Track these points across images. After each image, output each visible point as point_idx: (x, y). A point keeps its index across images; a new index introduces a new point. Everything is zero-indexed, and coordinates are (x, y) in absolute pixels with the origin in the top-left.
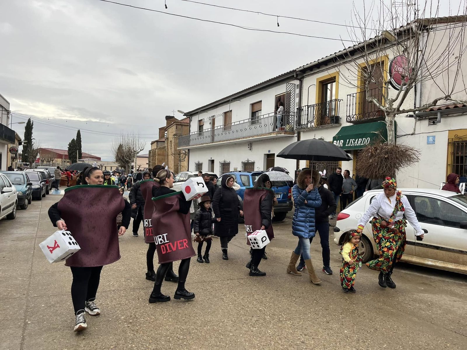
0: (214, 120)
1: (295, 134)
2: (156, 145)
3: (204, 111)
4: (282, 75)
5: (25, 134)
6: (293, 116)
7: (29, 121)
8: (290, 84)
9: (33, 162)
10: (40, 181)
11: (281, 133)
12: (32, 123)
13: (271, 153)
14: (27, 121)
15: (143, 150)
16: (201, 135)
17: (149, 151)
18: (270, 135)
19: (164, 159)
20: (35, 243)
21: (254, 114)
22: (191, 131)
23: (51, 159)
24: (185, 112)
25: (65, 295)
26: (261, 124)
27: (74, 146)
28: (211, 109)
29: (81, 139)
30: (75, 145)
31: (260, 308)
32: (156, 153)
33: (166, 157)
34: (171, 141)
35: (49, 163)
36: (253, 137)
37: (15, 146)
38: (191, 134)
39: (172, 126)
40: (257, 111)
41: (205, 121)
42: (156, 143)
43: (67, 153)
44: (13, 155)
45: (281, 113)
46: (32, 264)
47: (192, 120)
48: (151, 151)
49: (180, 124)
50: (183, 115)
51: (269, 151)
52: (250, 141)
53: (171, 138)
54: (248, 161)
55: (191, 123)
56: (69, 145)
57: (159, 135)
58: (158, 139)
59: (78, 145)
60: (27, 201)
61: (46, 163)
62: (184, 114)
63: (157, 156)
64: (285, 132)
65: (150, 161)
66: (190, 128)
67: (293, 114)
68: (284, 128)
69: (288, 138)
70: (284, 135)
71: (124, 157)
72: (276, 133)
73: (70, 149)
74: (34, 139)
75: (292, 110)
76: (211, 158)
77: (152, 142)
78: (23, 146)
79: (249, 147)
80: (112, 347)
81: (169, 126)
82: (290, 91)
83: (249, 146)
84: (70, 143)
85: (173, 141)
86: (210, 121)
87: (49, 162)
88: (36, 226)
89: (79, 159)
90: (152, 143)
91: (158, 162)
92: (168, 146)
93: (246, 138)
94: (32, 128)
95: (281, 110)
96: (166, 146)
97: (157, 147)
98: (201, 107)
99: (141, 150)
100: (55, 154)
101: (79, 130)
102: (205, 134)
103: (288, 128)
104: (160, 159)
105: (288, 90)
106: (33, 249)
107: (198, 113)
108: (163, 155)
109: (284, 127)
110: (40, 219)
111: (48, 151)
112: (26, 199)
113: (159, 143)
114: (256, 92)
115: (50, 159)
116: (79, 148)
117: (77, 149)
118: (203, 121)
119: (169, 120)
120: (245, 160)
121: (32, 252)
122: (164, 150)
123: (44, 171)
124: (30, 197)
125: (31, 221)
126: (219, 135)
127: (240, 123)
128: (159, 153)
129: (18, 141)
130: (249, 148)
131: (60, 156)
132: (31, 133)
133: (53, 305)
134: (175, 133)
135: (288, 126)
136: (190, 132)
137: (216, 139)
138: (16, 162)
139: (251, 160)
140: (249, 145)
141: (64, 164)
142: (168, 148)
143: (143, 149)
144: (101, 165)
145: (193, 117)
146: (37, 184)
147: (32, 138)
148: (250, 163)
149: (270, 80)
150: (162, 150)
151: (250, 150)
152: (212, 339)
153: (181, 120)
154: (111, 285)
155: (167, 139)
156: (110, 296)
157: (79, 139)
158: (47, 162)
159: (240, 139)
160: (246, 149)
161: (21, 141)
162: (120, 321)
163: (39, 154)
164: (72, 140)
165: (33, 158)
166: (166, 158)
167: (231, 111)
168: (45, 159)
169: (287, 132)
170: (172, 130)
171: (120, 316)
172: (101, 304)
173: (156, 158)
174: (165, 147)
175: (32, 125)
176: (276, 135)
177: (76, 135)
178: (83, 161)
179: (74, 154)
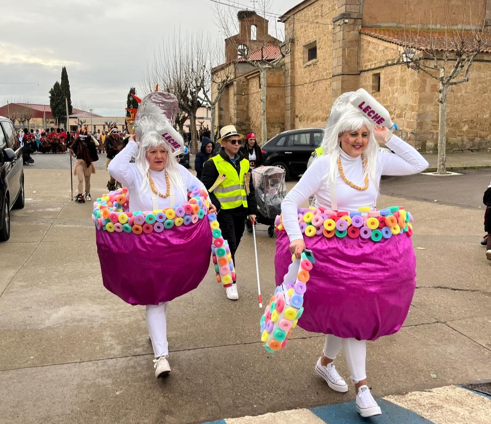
19: (281, 97)
27: (58, 94)
30: (61, 93)
33: (288, 91)
43: (50, 110)
56: (50, 92)
59: (65, 92)
73: (52, 100)
84: (52, 89)
89: (69, 114)
92: (292, 62)
96: (287, 61)
101: (65, 68)
108: (282, 86)
119: (246, 21)
122: (281, 73)
128: (270, 81)
131: (39, 114)
141: (46, 125)
142: (293, 69)
144: (107, 123)
150: (277, 73)
157: (65, 82)
164: (54, 84)
174: (284, 65)
177: (61, 77)
178: (76, 118)
179: (60, 107)
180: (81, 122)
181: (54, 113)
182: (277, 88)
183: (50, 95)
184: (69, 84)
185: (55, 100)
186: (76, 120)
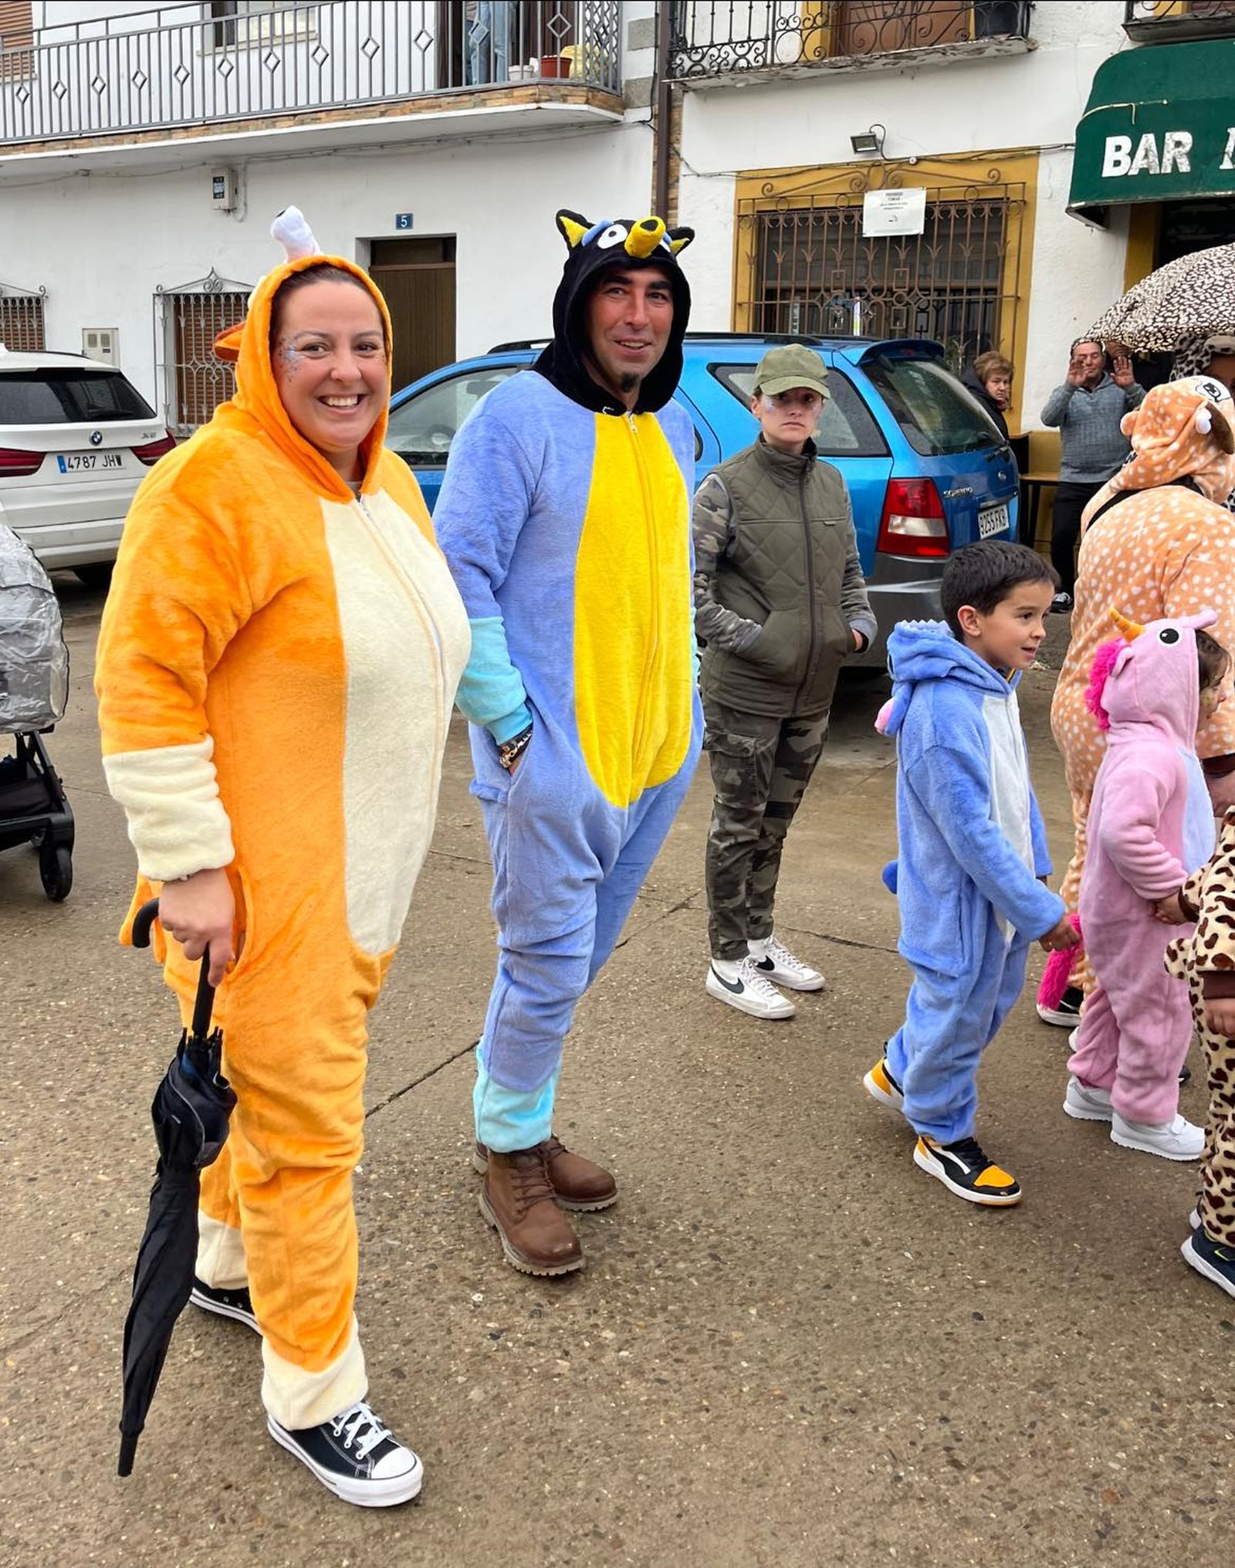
1: (630, 112)
13: (421, 229)
18: (475, 106)
51: (405, 221)
54: (213, 282)
70: (585, 107)
79: (217, 196)
83: (226, 187)
120: (188, 278)
130: (221, 202)
140: (218, 179)
151: (230, 210)
176: (534, 106)
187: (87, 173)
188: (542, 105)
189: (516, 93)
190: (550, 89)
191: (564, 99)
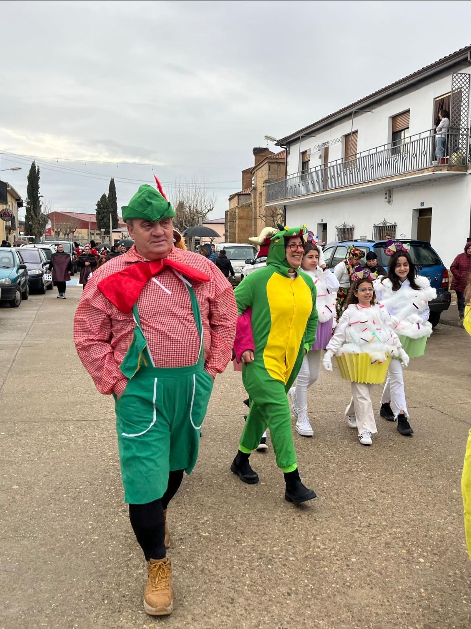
0: (326, 150)
1: (468, 171)
2: (237, 200)
3: (310, 135)
4: (446, 59)
5: (28, 189)
6: (465, 137)
7: (33, 166)
8: (459, 75)
9: (41, 235)
10: (42, 263)
11: (441, 168)
12: (38, 169)
13: (426, 206)
14: (31, 167)
15: (212, 210)
16: (306, 179)
17: (226, 212)
18: (422, 173)
19: (249, 226)
20: (17, 353)
21: (396, 135)
22: (289, 173)
23: (70, 230)
24: (278, 139)
25: (38, 422)
26: (406, 155)
27: (105, 207)
28: (321, 130)
29: (116, 194)
30: (107, 206)
31: (328, 452)
32: (235, 215)
33: (253, 222)
34: (261, 193)
35: (68, 237)
36: (391, 179)
37: (8, 207)
38: (288, 178)
39: (262, 164)
40: (402, 130)
41: (311, 153)
42: (237, 197)
43: (94, 220)
44: (8, 222)
45: (443, 130)
46: (4, 380)
47: (289, 153)
48: (229, 213)
49: (275, 161)
50: (276, 145)
51: (422, 204)
52: (387, 185)
53: (261, 188)
54: (385, 223)
55: (288, 158)
56: (97, 205)
57: (243, 182)
58: (241, 190)
59: (112, 205)
60: (18, 294)
61: (63, 237)
62: (275, 142)
63: (237, 220)
64: (449, 166)
65: (227, 229)
66: (288, 167)
67: (465, 132)
68: (447, 159)
69: (456, 177)
70: (447, 172)
71: (183, 224)
72: (432, 169)
73: (98, 213)
74: (42, 196)
75: (463, 125)
76: (322, 221)
77: (230, 196)
78: (27, 208)
79: (386, 198)
80: (81, 487)
81: (258, 164)
82: (459, 88)
83: (387, 196)
84: (99, 202)
85: (264, 194)
86: (320, 153)
87: (68, 234)
88: (25, 331)
89: (113, 228)
90: (231, 198)
91: (239, 232)
92: (255, 203)
93: (380, 180)
94: (38, 179)
95: (444, 125)
96: (253, 202)
97: (238, 204)
98: (304, 127)
99: (209, 211)
100: (76, 220)
101: (113, 179)
102: (312, 177)
103: (455, 159)
104: (243, 225)
105: (457, 87)
106: (12, 360)
107: (298, 139)
108: (249, 219)
109: (448, 157)
110: (35, 322)
111: (66, 215)
112: (18, 290)
113: (242, 197)
114: (400, 94)
115: (68, 230)
116: (112, 210)
117: (110, 212)
118: (308, 153)
119: (260, 156)
120: (379, 222)
121: (9, 366)
122: (249, 209)
123: (51, 248)
124: (25, 288)
125: (21, 324)
126: (333, 177)
127: (370, 153)
128: (241, 215)
129: (17, 200)
130: (387, 200)
131: (84, 225)
132: (37, 187)
133: (18, 434)
134: (266, 178)
135: (456, 155)
136: (286, 175)
137: (330, 184)
138: (14, 234)
139: (390, 222)
140: (386, 194)
142: (255, 207)
143: (211, 208)
145: (291, 147)
146: (37, 267)
147: (39, 195)
148: (389, 226)
149: (424, 70)
150: (246, 210)
151: (389, 202)
152: (231, 487)
153: (278, 154)
154: (109, 412)
155: (255, 189)
156: (102, 426)
157: (113, 194)
158: (65, 235)
159: (370, 183)
160: (381, 201)
161: (21, 201)
162: (104, 457)
163: (50, 222)
164: (101, 196)
165: (38, 228)
166: (253, 225)
167: (356, 132)
168: (61, 229)
169: (454, 166)
170: (262, 173)
171: (107, 451)
172: (85, 435)
173: (236, 225)
174: (251, 204)
175: (38, 174)
176: (432, 173)
177: (109, 188)
178: (120, 232)
179: (105, 220)
180: (125, 236)
181: (99, 225)
182: (245, 220)
183: (96, 208)
184: (117, 196)
185: (101, 213)
186: (120, 234)
187: (364, 192)
188: (434, 172)
189: (430, 169)
190: (436, 168)
191: (441, 170)
